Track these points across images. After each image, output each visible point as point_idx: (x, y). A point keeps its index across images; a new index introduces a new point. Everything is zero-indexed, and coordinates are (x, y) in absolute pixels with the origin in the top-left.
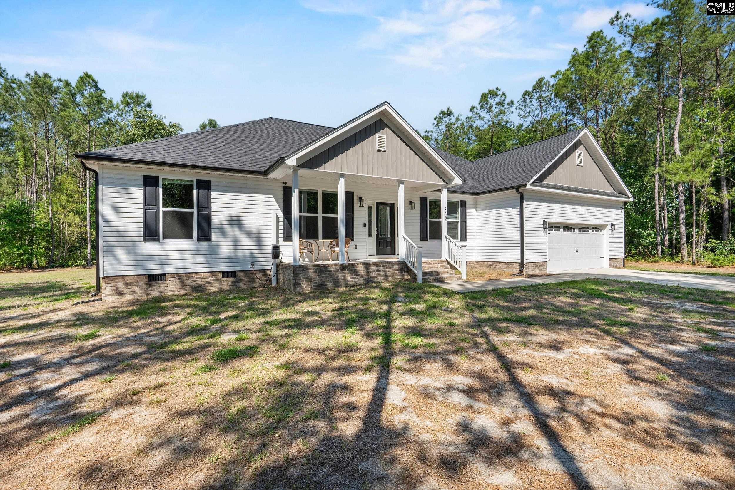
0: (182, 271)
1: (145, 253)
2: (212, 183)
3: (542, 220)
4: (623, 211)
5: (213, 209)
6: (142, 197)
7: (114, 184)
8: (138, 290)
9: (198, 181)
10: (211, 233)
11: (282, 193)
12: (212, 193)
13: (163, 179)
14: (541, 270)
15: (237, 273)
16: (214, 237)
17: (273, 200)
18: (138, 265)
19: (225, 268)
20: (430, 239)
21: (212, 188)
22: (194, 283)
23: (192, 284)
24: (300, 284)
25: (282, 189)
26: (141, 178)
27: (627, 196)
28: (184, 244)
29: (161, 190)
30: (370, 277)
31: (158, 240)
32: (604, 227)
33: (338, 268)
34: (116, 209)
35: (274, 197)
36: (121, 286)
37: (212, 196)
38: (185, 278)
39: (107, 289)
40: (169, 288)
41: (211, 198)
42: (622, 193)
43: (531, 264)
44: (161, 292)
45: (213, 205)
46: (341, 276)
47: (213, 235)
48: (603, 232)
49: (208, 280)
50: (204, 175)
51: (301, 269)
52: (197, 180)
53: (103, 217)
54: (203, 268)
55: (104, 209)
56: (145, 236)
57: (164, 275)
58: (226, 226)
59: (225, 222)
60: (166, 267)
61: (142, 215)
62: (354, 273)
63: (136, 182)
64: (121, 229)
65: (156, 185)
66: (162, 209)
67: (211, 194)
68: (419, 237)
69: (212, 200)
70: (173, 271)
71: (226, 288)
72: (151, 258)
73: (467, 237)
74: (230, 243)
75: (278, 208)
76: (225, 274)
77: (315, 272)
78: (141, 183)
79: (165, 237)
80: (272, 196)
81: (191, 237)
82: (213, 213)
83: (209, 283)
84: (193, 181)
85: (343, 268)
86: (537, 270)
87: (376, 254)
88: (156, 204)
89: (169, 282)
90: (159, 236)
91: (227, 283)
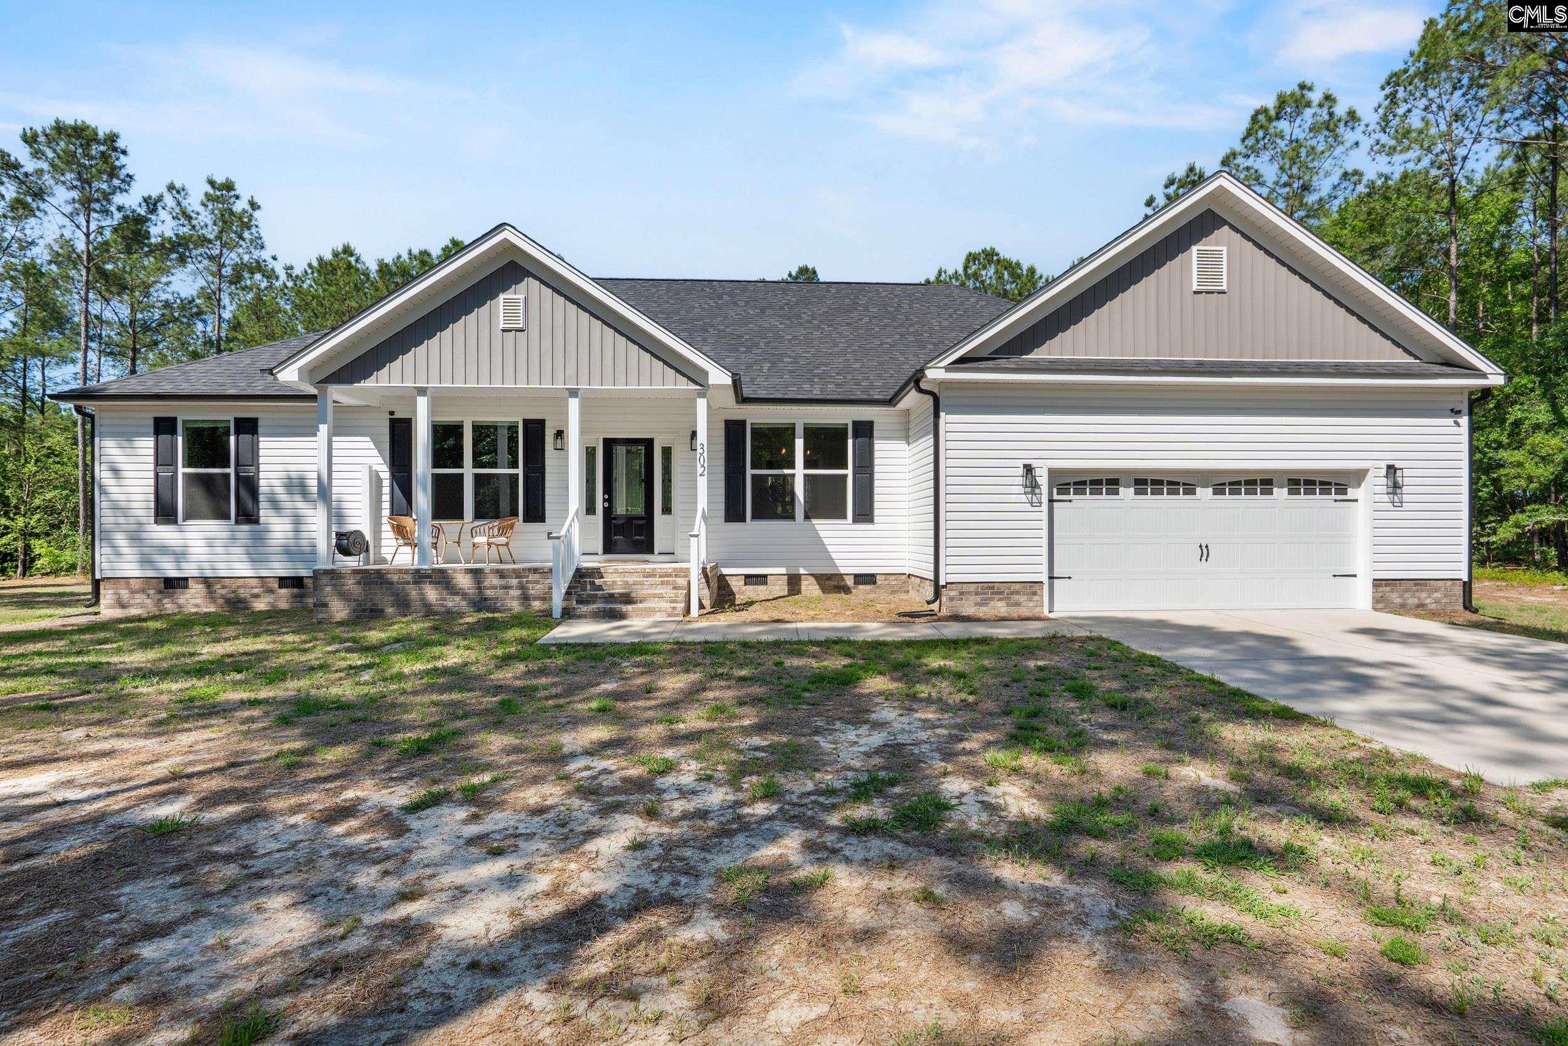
0: (208, 574)
1: (157, 542)
2: (260, 423)
3: (1020, 463)
4: (1464, 421)
5: (262, 468)
6: (152, 452)
7: (114, 435)
8: (148, 601)
9: (238, 421)
10: (258, 509)
11: (387, 431)
12: (261, 439)
13: (184, 422)
14: (1018, 604)
15: (305, 581)
16: (265, 514)
17: (371, 445)
18: (146, 561)
19: (281, 569)
20: (754, 517)
21: (260, 430)
22: (233, 595)
23: (229, 596)
24: (326, 605)
25: (387, 424)
26: (152, 422)
27: (1472, 371)
28: (213, 527)
29: (180, 439)
30: (486, 599)
31: (175, 522)
32: (1358, 476)
33: (409, 578)
34: (115, 471)
35: (372, 440)
36: (125, 593)
37: (261, 445)
38: (219, 586)
39: (107, 596)
40: (193, 601)
41: (258, 449)
42: (1452, 364)
43: (972, 588)
44: (180, 607)
45: (261, 460)
46: (414, 594)
47: (262, 513)
48: (1351, 493)
49: (256, 591)
50: (246, 410)
51: (329, 576)
52: (236, 419)
53: (100, 486)
54: (243, 569)
55: (102, 474)
56: (157, 515)
57: (186, 579)
58: (283, 497)
59: (279, 490)
60: (184, 565)
61: (152, 482)
62: (447, 588)
63: (143, 430)
64: (123, 505)
65: (173, 432)
66: (181, 470)
67: (258, 442)
68: (722, 513)
69: (261, 452)
70: (195, 573)
71: (283, 605)
72: (163, 550)
73: (876, 512)
74: (289, 527)
75: (380, 460)
76: (283, 582)
77: (359, 583)
78: (152, 430)
79: (186, 519)
80: (368, 439)
81: (227, 517)
82: (262, 475)
83: (257, 596)
84: (229, 421)
85: (420, 577)
86: (1003, 603)
87: (600, 551)
88: (173, 463)
89: (193, 591)
90: (176, 516)
91: (283, 598)
